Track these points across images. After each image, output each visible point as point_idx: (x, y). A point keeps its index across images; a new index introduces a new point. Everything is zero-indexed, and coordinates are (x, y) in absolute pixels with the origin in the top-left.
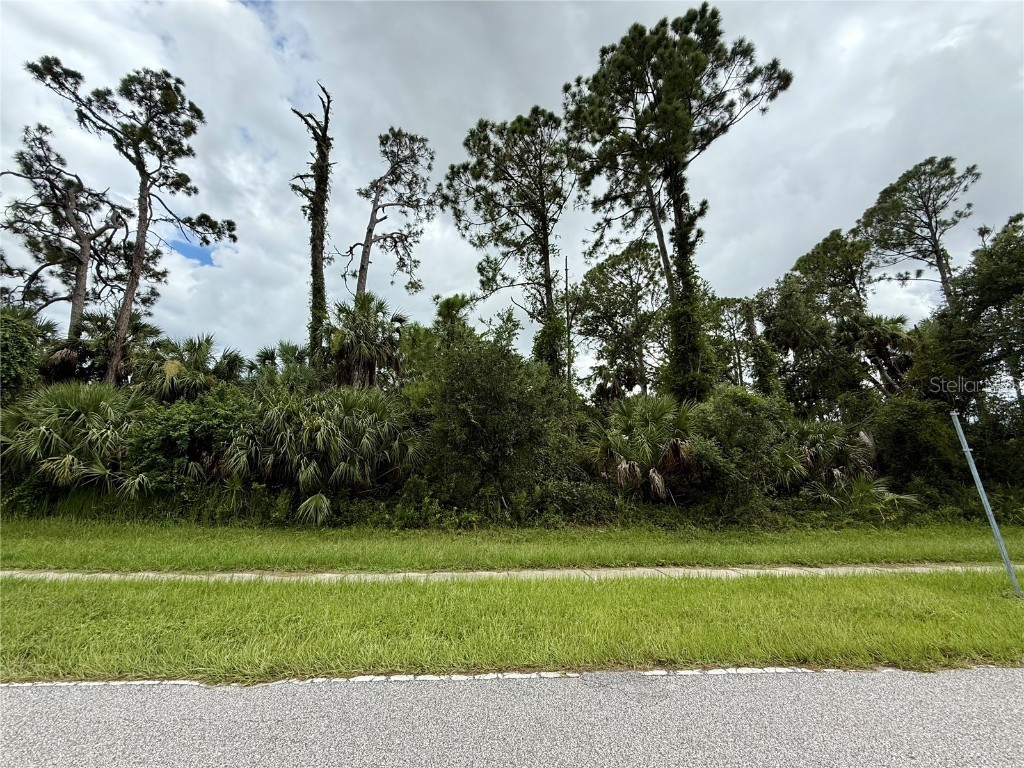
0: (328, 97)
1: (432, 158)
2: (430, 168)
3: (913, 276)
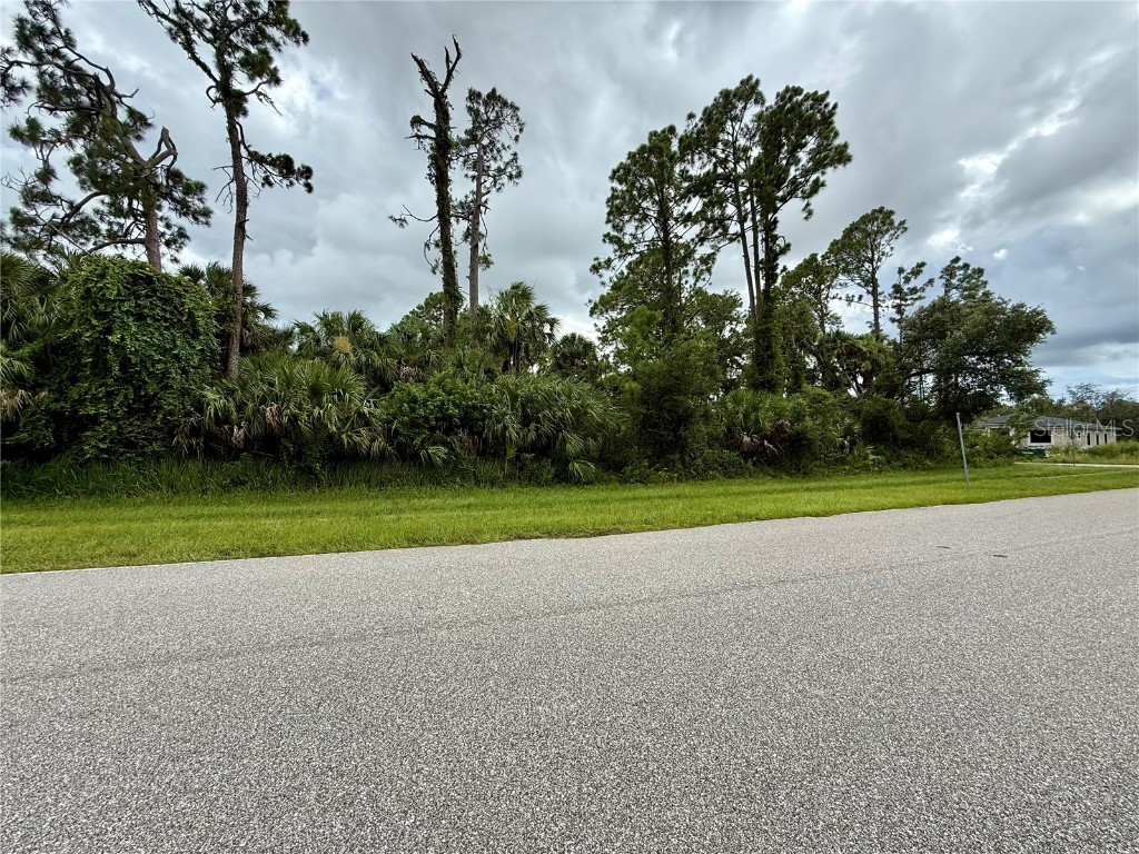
0: (459, 54)
1: (521, 130)
2: (517, 139)
3: (856, 299)
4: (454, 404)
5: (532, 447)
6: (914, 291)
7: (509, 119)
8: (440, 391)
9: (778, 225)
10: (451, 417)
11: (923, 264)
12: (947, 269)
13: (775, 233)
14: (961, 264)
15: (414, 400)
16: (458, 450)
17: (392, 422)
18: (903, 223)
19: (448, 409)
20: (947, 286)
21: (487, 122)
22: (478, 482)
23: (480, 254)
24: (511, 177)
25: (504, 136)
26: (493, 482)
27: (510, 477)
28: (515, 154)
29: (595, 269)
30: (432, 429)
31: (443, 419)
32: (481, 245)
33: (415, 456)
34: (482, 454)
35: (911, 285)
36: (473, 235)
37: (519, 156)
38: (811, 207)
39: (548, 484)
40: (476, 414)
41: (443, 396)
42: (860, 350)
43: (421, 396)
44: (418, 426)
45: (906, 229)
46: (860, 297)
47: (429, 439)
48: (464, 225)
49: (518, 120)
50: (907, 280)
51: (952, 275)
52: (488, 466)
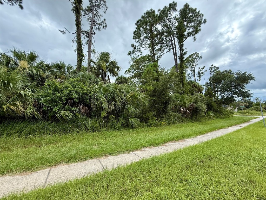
1: (106, 9)
2: (105, 12)
4: (76, 92)
5: (113, 112)
6: (202, 73)
7: (103, 5)
8: (70, 86)
9: (184, 46)
11: (204, 67)
12: (210, 68)
14: (213, 66)
16: (77, 114)
18: (201, 56)
19: (72, 95)
20: (211, 72)
21: (96, 6)
22: (87, 129)
23: (92, 48)
24: (103, 27)
25: (101, 11)
26: (94, 129)
27: (102, 126)
28: (105, 19)
29: (129, 54)
30: (65, 104)
32: (92, 46)
34: (89, 115)
35: (202, 72)
36: (89, 42)
37: (106, 20)
38: (195, 38)
39: (119, 129)
40: (87, 97)
41: (71, 88)
42: (196, 86)
44: (56, 102)
45: (202, 58)
46: (191, 74)
48: (87, 39)
49: (106, 6)
50: (201, 71)
51: (212, 69)
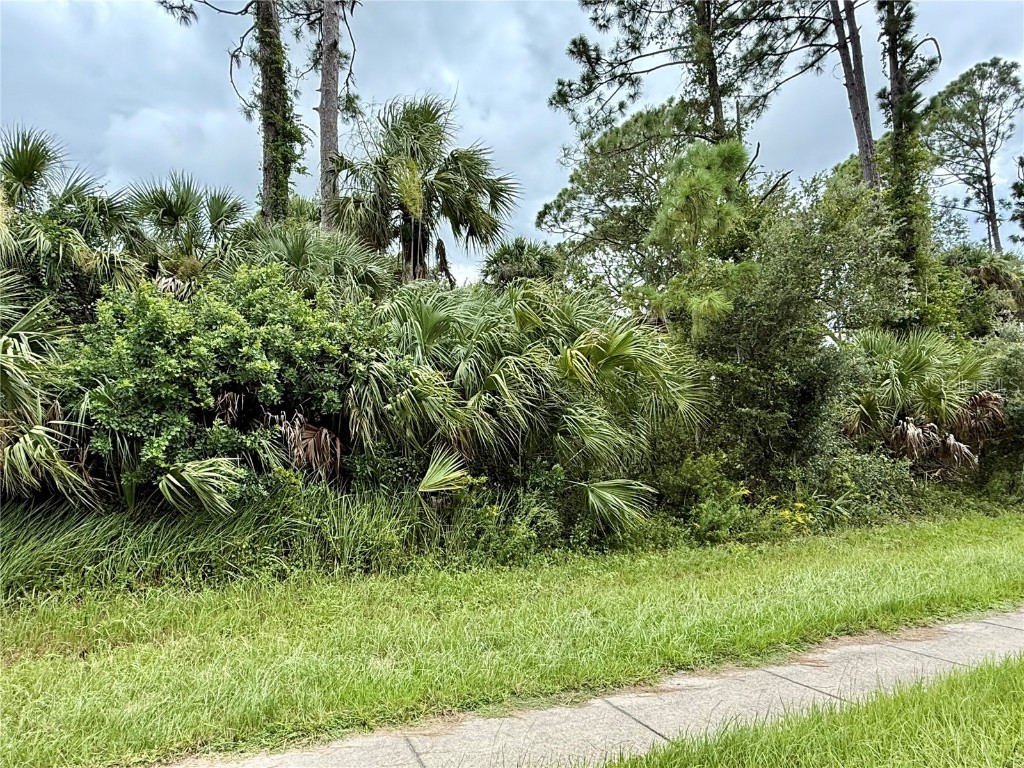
3: (961, 204)
4: (267, 347)
9: (915, 23)
10: (257, 380)
13: (908, 37)
15: (155, 332)
17: (75, 396)
19: (250, 360)
22: (328, 557)
23: (339, 90)
26: (372, 561)
29: (562, 98)
30: (203, 417)
31: (233, 387)
32: (342, 75)
33: (147, 491)
36: (327, 56)
41: (236, 324)
42: (1006, 276)
43: (177, 319)
44: (160, 405)
46: (968, 201)
47: (192, 442)
48: (311, 38)
52: (361, 514)
